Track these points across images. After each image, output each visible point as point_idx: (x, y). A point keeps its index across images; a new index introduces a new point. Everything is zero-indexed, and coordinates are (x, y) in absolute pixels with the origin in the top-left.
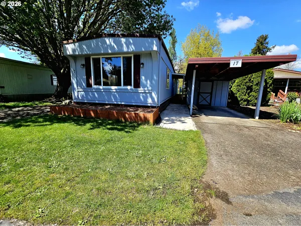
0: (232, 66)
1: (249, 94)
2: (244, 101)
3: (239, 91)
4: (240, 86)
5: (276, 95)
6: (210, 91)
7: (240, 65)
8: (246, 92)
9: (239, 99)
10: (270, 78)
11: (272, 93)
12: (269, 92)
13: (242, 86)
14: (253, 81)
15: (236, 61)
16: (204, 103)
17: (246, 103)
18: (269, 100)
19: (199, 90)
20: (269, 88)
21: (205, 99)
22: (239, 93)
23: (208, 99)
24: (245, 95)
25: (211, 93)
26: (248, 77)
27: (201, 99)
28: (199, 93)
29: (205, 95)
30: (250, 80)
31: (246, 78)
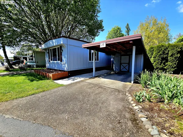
0: (101, 47)
1: (164, 64)
3: (155, 62)
4: (155, 58)
6: (128, 62)
9: (155, 68)
13: (157, 58)
14: (167, 53)
15: (103, 44)
16: (124, 70)
19: (121, 61)
21: (124, 67)
23: (127, 68)
24: (161, 64)
25: (129, 64)
26: (162, 50)
27: (122, 67)
28: (121, 64)
29: (124, 65)
30: (164, 53)
31: (160, 51)
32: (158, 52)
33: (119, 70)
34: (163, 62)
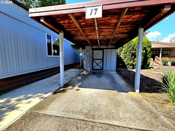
0: (88, 16)
1: (133, 60)
2: (130, 65)
3: (125, 57)
4: (126, 53)
5: (154, 60)
6: (101, 58)
7: (99, 15)
8: (131, 58)
9: (126, 64)
10: (148, 46)
11: (151, 58)
12: (149, 57)
13: (127, 53)
14: (136, 49)
15: (94, 8)
16: (97, 67)
17: (132, 67)
18: (149, 63)
19: (93, 57)
20: (148, 54)
21: (98, 64)
22: (126, 59)
23: (101, 65)
24: (131, 60)
25: (103, 60)
26: (132, 46)
27: (95, 64)
28: (93, 60)
29: (98, 61)
30: (133, 48)
31: (130, 47)
32: (129, 48)
33: (91, 68)
34: (133, 58)
